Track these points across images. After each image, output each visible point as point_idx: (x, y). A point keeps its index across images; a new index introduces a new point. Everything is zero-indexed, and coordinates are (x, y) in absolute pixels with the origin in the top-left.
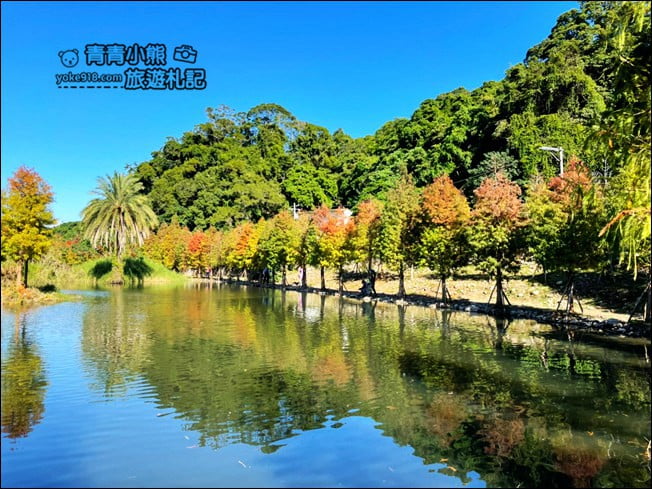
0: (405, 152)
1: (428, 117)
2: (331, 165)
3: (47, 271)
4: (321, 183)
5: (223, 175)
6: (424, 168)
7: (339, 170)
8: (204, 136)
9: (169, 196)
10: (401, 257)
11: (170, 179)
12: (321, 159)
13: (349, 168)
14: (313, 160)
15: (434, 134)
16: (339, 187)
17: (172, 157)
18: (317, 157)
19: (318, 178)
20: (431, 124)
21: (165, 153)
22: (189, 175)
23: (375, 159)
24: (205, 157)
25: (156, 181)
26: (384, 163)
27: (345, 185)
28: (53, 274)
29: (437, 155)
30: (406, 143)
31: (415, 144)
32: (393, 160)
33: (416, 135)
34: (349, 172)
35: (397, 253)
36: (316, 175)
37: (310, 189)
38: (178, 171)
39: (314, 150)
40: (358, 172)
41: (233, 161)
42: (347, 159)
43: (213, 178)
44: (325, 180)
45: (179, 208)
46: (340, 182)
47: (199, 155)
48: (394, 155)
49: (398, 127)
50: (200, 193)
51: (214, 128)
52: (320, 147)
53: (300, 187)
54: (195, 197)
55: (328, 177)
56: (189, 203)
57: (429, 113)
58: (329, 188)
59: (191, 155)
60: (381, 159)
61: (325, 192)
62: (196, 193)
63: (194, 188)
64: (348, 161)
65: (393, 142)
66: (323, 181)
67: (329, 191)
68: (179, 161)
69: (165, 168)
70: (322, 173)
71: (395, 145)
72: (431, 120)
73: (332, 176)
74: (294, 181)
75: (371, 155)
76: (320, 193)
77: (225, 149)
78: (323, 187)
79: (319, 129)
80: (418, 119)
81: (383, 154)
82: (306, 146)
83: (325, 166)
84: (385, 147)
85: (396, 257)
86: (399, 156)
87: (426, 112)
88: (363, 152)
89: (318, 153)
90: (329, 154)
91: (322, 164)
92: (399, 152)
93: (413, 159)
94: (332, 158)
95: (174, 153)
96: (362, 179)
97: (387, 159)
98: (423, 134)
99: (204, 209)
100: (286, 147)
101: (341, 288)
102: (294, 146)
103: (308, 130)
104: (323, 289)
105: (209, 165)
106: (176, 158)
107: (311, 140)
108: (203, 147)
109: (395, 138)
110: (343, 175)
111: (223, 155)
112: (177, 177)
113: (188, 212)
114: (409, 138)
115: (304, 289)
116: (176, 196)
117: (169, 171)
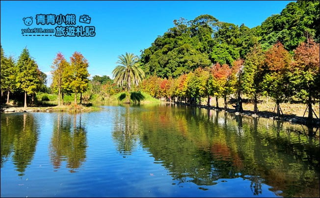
0: (277, 33)
2: (236, 43)
3: (101, 98)
4: (230, 53)
5: (180, 52)
6: (287, 41)
7: (240, 45)
8: (172, 33)
9: (156, 63)
10: (254, 90)
11: (157, 55)
12: (231, 40)
13: (246, 44)
14: (227, 41)
16: (240, 54)
17: (158, 45)
18: (229, 40)
19: (229, 50)
20: (293, 16)
21: (156, 44)
22: (165, 53)
23: (260, 38)
24: (172, 44)
25: (152, 56)
26: (265, 40)
27: (243, 53)
28: (103, 99)
29: (294, 33)
30: (277, 27)
31: (283, 28)
32: (270, 38)
33: (283, 23)
34: (246, 46)
35: (252, 88)
36: (227, 49)
37: (224, 56)
38: (160, 51)
39: (227, 36)
41: (185, 45)
42: (245, 39)
43: (176, 54)
44: (233, 51)
45: (160, 69)
46: (241, 52)
47: (170, 43)
48: (270, 35)
49: (273, 20)
50: (169, 61)
51: (177, 29)
52: (231, 34)
53: (219, 55)
54: (167, 63)
55: (234, 49)
56: (165, 66)
58: (235, 55)
59: (166, 43)
60: (263, 38)
61: (233, 57)
62: (168, 61)
63: (167, 59)
64: (245, 41)
65: (270, 28)
66: (231, 52)
67: (235, 56)
68: (161, 47)
69: (155, 50)
70: (231, 47)
71: (271, 30)
72: (293, 14)
73: (237, 49)
74: (216, 52)
75: (259, 36)
76: (230, 58)
77: (181, 39)
78: (231, 55)
79: (230, 25)
81: (264, 35)
82: (223, 34)
83: (234, 44)
84: (265, 31)
85: (251, 90)
86: (273, 35)
88: (253, 35)
89: (230, 37)
90: (236, 37)
91: (232, 42)
92: (273, 33)
93: (281, 36)
94: (238, 39)
95: (159, 43)
97: (266, 37)
98: (288, 22)
99: (171, 68)
100: (213, 35)
101: (226, 107)
102: (217, 35)
103: (224, 25)
104: (217, 107)
105: (174, 47)
106: (160, 45)
107: (226, 31)
108: (171, 39)
109: (272, 25)
110: (243, 48)
111: (180, 42)
112: (160, 54)
113: (164, 71)
114: (279, 25)
115: (209, 107)
116: (159, 63)
117: (157, 51)
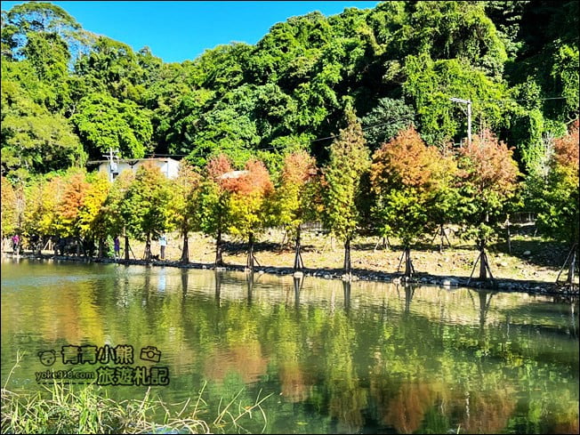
0: (254, 89)
1: (282, 46)
2: (137, 96)
4: (129, 121)
7: (153, 104)
12: (122, 88)
13: (167, 103)
15: (292, 69)
16: (155, 128)
18: (115, 85)
19: (125, 114)
20: (287, 55)
23: (208, 94)
26: (225, 101)
27: (165, 125)
29: (306, 97)
30: (253, 76)
31: (265, 80)
32: (238, 98)
33: (268, 69)
34: (168, 108)
36: (121, 110)
37: (114, 128)
39: (111, 74)
40: (185, 110)
42: (164, 90)
44: (136, 118)
46: (155, 122)
48: (238, 91)
49: (237, 53)
52: (121, 71)
53: (100, 125)
55: (138, 114)
57: (283, 41)
58: (141, 128)
60: (219, 95)
61: (135, 134)
64: (164, 94)
65: (234, 74)
66: (132, 118)
67: (142, 132)
70: (130, 107)
71: (238, 78)
72: (285, 50)
73: (144, 112)
74: (91, 116)
75: (198, 88)
76: (129, 134)
78: (132, 127)
80: (268, 48)
81: (222, 88)
82: (101, 67)
83: (129, 98)
84: (224, 80)
86: (245, 93)
87: (279, 40)
89: (117, 79)
91: (124, 94)
92: (244, 88)
93: (266, 99)
96: (192, 119)
97: (229, 95)
98: (276, 68)
103: (103, 45)
107: (108, 60)
109: (238, 69)
110: (159, 113)
114: (259, 71)
